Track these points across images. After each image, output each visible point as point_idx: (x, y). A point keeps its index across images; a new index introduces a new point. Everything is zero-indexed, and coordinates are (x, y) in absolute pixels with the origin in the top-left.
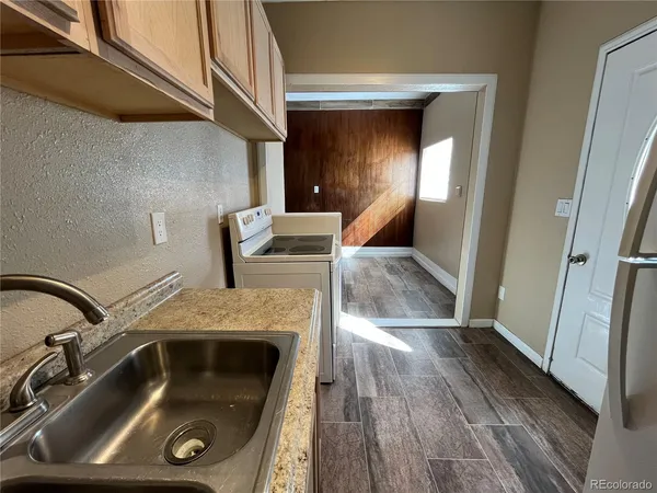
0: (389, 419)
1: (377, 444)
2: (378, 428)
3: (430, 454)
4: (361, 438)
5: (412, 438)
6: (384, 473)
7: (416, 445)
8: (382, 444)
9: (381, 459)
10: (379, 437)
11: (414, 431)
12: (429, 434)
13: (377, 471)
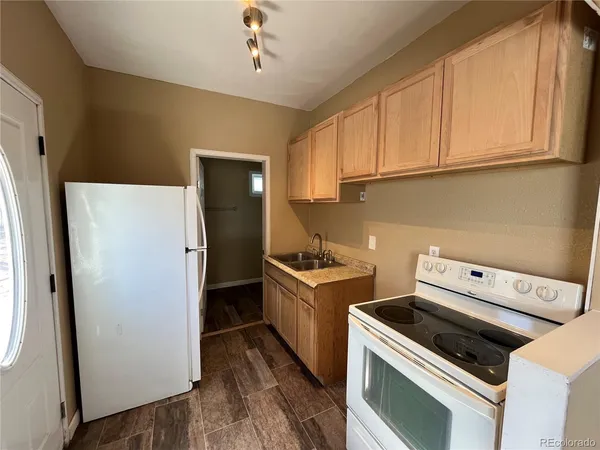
0: (280, 436)
1: (284, 411)
2: (287, 423)
3: (248, 421)
4: (296, 410)
5: (260, 427)
6: (275, 398)
7: (257, 423)
8: (280, 413)
9: (279, 404)
10: (284, 416)
11: (259, 433)
12: (247, 436)
13: (280, 397)
